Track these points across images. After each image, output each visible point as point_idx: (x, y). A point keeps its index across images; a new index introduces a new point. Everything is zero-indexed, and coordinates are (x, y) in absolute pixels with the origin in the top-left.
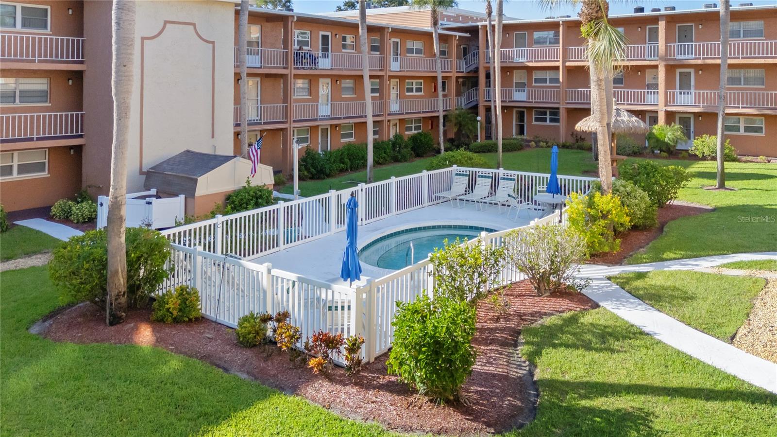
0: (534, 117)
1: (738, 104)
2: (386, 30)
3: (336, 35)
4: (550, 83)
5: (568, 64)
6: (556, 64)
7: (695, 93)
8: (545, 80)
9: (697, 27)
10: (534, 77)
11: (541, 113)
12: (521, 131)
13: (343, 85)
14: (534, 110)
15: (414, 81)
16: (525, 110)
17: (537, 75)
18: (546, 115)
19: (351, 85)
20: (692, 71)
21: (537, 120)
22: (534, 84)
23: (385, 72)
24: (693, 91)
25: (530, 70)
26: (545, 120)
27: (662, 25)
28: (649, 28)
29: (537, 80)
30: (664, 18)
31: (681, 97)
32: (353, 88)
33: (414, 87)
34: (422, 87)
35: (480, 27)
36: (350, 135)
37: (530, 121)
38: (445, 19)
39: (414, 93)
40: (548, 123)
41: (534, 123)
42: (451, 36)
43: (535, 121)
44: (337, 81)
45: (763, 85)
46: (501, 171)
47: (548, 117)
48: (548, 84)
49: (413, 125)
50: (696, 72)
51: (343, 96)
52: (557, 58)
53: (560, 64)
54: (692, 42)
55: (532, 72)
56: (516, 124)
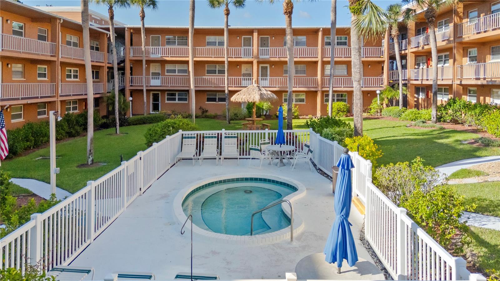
0: (166, 97)
1: (297, 85)
2: (58, 21)
3: (7, 20)
4: (178, 73)
5: (195, 59)
6: (186, 59)
7: (270, 79)
8: (174, 71)
9: (271, 38)
10: (166, 69)
11: (171, 94)
12: (156, 107)
13: (13, 69)
14: (166, 92)
15: (72, 69)
16: (159, 92)
17: (168, 67)
18: (175, 96)
19: (20, 70)
20: (268, 65)
21: (168, 99)
22: (166, 74)
23: (57, 58)
24: (268, 77)
25: (163, 63)
26: (174, 99)
27: (256, 35)
28: (244, 38)
29: (168, 71)
30: (257, 31)
31: (262, 82)
32: (22, 72)
33: (72, 74)
34: (78, 74)
35: (126, 29)
36: (19, 116)
37: (163, 100)
38: (93, 21)
39: (72, 79)
40: (177, 101)
41: (166, 102)
42: (104, 33)
43: (167, 100)
44: (8, 64)
45: (305, 74)
46: (223, 131)
47: (177, 97)
48: (177, 74)
49: (71, 106)
50: (271, 66)
51: (13, 79)
52: (187, 55)
53: (190, 59)
54: (268, 47)
55: (165, 66)
56: (152, 103)
